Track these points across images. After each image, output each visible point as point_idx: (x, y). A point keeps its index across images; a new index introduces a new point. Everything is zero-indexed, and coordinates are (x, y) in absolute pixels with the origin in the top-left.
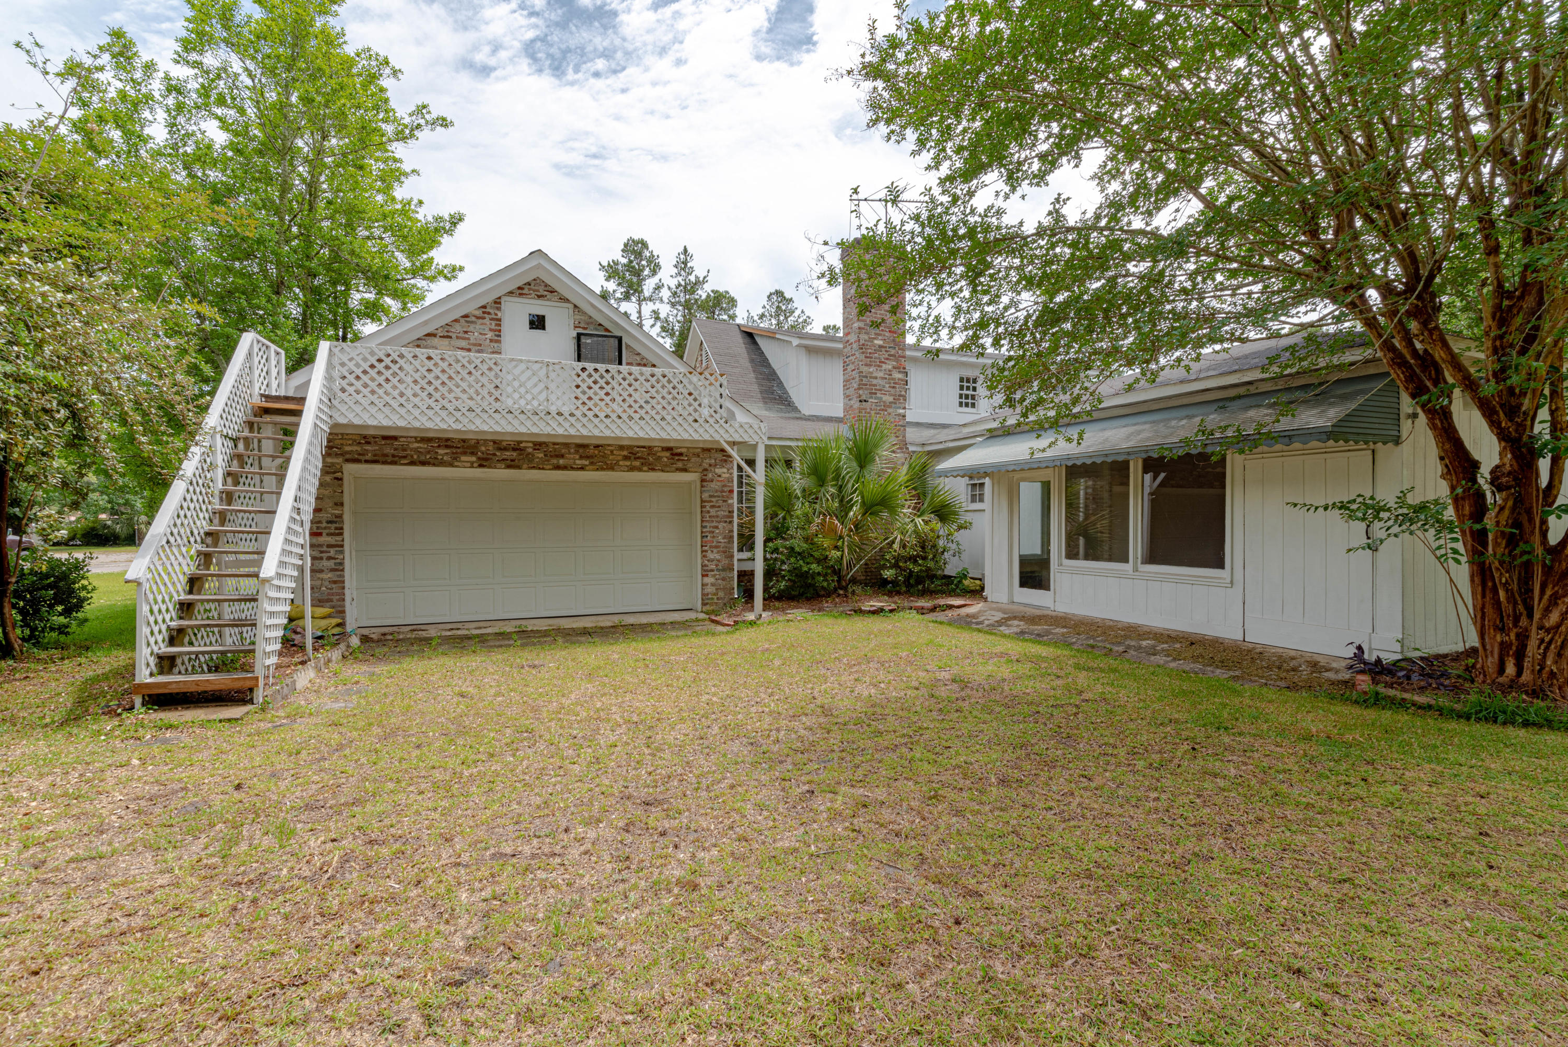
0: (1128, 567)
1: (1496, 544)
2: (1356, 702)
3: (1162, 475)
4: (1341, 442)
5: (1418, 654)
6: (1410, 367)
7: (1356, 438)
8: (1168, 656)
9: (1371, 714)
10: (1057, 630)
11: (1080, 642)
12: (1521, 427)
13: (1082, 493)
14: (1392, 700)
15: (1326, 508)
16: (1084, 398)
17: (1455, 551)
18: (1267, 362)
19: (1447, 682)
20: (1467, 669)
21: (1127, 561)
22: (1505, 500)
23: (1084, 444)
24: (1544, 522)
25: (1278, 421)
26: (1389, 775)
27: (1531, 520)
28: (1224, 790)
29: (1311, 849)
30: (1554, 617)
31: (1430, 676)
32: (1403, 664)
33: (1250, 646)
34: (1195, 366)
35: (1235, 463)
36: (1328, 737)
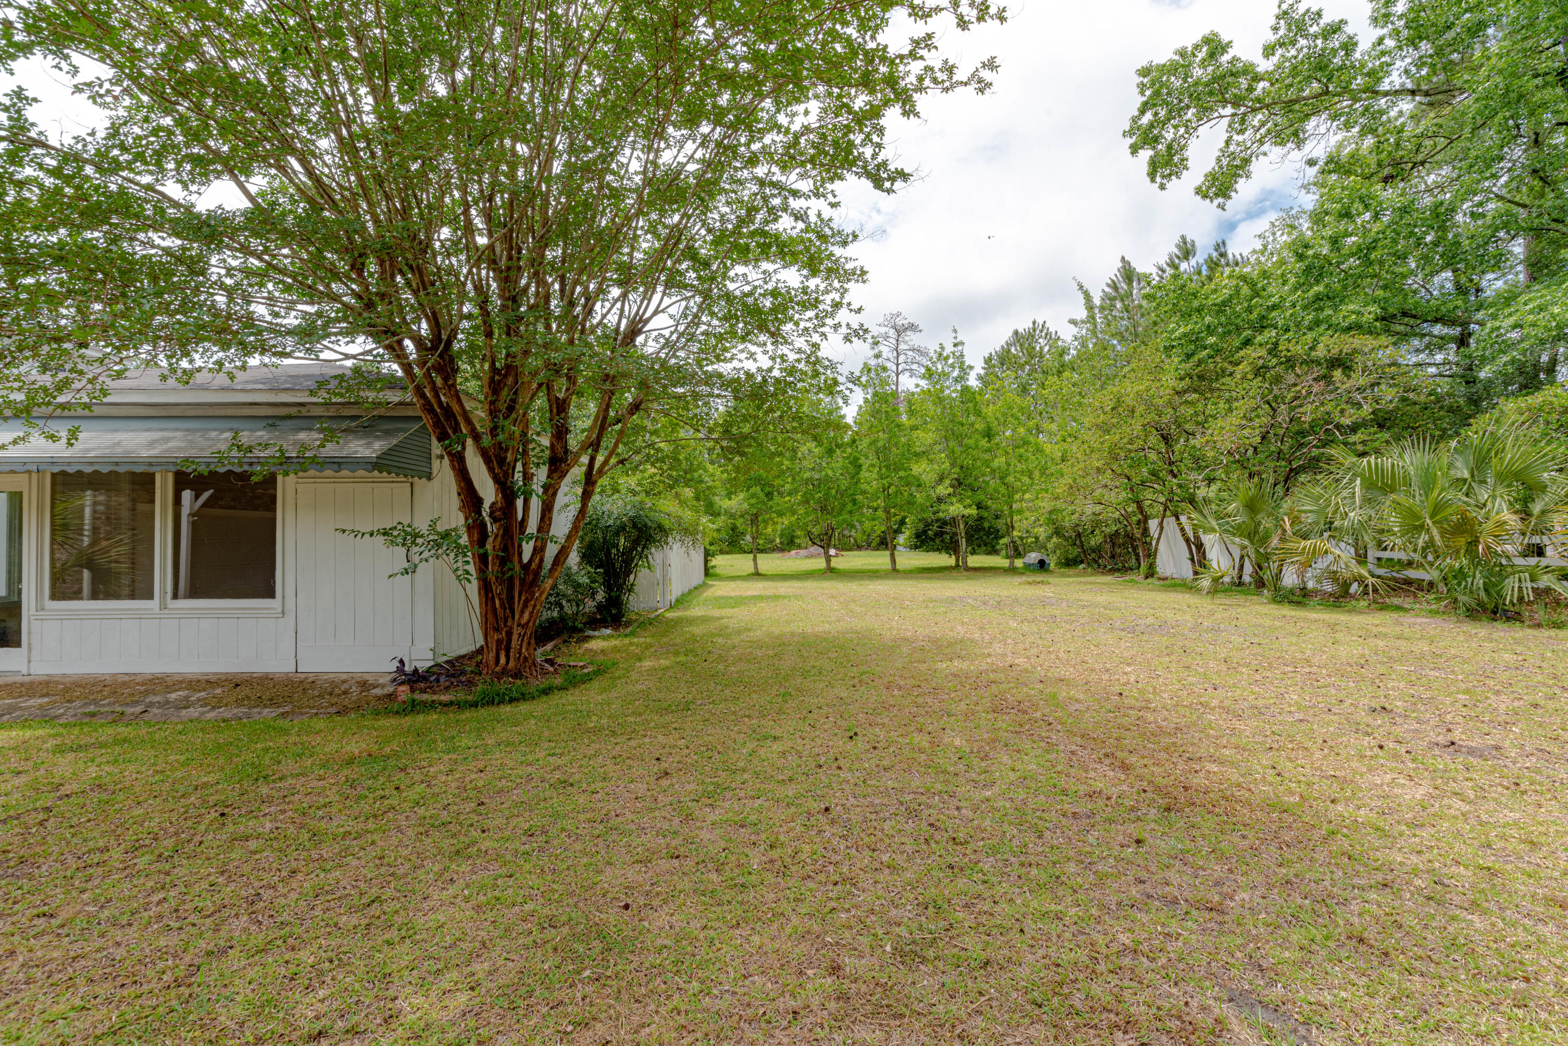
0: (152, 605)
1: (494, 564)
2: (397, 713)
3: (206, 495)
4: (385, 474)
5: (445, 658)
6: (436, 414)
7: (398, 471)
8: (205, 705)
9: (407, 721)
10: (31, 702)
11: (72, 712)
12: (506, 474)
13: (88, 511)
14: (424, 704)
15: (372, 535)
16: (77, 385)
17: (467, 572)
18: (315, 386)
19: (464, 679)
20: (478, 665)
21: (150, 596)
22: (498, 529)
23: (79, 446)
24: (520, 546)
25: (324, 446)
26: (418, 776)
27: (513, 545)
28: (255, 853)
29: (343, 883)
30: (526, 616)
31: (453, 676)
32: (435, 669)
33: (302, 676)
34: (240, 376)
35: (286, 486)
36: (370, 755)
